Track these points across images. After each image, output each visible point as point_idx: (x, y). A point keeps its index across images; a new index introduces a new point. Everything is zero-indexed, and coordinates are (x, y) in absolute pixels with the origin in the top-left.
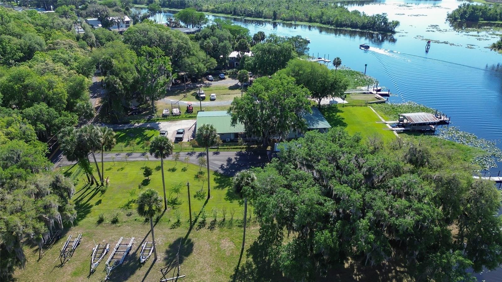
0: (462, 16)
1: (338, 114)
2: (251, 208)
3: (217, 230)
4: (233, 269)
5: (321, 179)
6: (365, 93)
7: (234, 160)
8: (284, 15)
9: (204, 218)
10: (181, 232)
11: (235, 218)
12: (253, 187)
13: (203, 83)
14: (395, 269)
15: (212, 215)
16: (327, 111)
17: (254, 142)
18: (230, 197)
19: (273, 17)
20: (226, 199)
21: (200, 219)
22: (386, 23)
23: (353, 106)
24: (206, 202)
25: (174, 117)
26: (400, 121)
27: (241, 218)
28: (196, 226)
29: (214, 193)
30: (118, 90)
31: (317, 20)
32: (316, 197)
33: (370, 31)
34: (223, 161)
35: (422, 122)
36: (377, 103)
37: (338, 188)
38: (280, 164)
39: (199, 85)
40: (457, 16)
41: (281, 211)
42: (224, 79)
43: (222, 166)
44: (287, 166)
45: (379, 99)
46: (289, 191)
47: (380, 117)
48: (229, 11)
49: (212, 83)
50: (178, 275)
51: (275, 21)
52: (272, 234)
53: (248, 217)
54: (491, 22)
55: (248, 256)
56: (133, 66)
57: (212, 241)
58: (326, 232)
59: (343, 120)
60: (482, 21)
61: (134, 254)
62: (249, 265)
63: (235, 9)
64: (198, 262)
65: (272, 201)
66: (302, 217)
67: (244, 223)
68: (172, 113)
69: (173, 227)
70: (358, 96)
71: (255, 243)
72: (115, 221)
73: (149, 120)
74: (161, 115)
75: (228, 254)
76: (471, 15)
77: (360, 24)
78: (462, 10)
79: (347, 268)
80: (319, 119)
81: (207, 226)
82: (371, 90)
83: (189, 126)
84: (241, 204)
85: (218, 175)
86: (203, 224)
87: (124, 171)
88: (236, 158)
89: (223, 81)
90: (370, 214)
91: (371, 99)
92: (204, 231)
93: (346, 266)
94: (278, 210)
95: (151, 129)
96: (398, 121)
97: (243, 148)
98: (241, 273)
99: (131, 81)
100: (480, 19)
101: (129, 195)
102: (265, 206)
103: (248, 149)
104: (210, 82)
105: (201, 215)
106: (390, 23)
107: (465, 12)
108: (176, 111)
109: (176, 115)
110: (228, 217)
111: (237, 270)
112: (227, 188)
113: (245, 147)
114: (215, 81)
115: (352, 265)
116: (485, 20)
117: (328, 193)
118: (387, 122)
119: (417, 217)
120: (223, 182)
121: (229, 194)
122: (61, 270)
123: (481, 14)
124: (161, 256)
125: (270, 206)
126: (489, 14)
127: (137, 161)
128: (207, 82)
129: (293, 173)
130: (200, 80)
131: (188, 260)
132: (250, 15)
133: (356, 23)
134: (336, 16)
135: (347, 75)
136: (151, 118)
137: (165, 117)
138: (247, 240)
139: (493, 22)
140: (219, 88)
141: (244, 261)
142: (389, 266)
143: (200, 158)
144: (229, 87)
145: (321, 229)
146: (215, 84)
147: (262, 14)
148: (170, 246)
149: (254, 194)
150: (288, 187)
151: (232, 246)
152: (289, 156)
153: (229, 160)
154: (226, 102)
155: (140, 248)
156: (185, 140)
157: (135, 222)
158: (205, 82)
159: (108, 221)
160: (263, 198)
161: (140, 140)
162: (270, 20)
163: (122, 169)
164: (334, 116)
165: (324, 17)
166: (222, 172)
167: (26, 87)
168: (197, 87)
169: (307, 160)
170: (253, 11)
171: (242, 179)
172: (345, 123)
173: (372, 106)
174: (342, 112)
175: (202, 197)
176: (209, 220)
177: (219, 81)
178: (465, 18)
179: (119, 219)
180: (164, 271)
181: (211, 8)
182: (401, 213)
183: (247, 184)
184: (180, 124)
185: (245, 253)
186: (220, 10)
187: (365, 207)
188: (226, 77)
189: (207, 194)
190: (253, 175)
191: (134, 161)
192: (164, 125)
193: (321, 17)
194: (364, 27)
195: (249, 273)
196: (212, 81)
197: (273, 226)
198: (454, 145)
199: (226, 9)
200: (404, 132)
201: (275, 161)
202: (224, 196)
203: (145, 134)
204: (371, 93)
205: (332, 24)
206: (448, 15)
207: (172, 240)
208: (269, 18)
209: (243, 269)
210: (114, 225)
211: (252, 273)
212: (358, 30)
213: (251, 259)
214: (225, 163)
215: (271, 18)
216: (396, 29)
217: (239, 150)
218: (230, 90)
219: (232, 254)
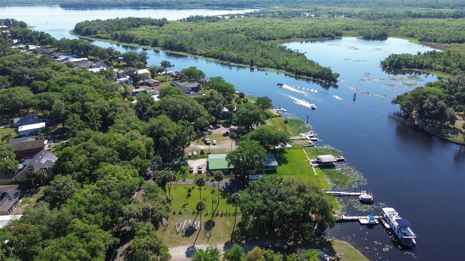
0: (390, 64)
1: (285, 155)
2: (238, 208)
3: (224, 217)
4: (231, 232)
5: (264, 198)
6: (303, 139)
7: (229, 184)
8: (258, 63)
9: (218, 212)
10: (209, 218)
11: (231, 212)
12: (239, 200)
13: (207, 131)
14: (294, 232)
15: (221, 211)
16: (279, 152)
17: (239, 173)
18: (229, 202)
19: (251, 63)
20: (227, 204)
21: (216, 213)
22: (331, 74)
23: (294, 149)
24: (218, 205)
25: (195, 157)
26: (317, 160)
27: (234, 212)
28: (215, 215)
29: (221, 201)
30: (167, 145)
31: (283, 67)
32: (261, 204)
33: (320, 80)
34: (223, 184)
35: (328, 161)
36: (308, 146)
37: (269, 201)
38: (250, 190)
39: (205, 133)
40: (387, 64)
41: (249, 209)
42: (219, 127)
43: (223, 187)
44: (252, 191)
45: (310, 144)
46: (252, 202)
47: (308, 157)
48: (218, 56)
49: (213, 130)
50: (211, 234)
51: (252, 67)
52: (246, 217)
53: (237, 212)
54: (411, 70)
55: (237, 227)
56: (174, 131)
57: (222, 222)
58: (264, 216)
59: (287, 159)
60: (404, 68)
61: (192, 226)
62: (238, 230)
63: (222, 55)
64: (218, 229)
65: (246, 205)
66: (256, 211)
67: (235, 214)
68: (193, 155)
69: (205, 216)
70: (299, 142)
71: (240, 222)
72: (180, 213)
73: (182, 159)
74: (187, 156)
75: (229, 226)
76: (396, 64)
77: (313, 74)
78: (390, 60)
79: (276, 232)
80: (272, 160)
81: (219, 215)
82: (307, 137)
83: (204, 163)
84: (233, 206)
85: (222, 192)
86: (217, 215)
87: (177, 190)
88: (230, 183)
89: (219, 129)
90: (278, 210)
91: (305, 144)
92: (218, 217)
93: (275, 230)
94: (248, 209)
95: (184, 165)
96: (316, 160)
97: (233, 177)
98: (234, 233)
99: (173, 139)
100: (403, 67)
101: (183, 202)
102: (244, 207)
103: (236, 177)
104: (211, 130)
105: (216, 211)
106: (333, 75)
107: (393, 61)
108: (195, 153)
109: (195, 156)
110: (228, 212)
111: (233, 232)
112: (226, 199)
113: (234, 176)
114: (214, 129)
115: (278, 231)
116: (406, 68)
117: (266, 203)
118: (310, 160)
119: (293, 211)
120: (225, 195)
121: (227, 201)
122: (166, 232)
123: (404, 63)
124: (203, 227)
125: (245, 207)
126: (409, 63)
127: (182, 184)
128: (209, 130)
129: (255, 194)
130: (205, 128)
131: (214, 229)
132: (233, 61)
133: (310, 72)
134: (297, 65)
135: (295, 124)
136: (182, 158)
137: (190, 157)
138: (236, 221)
139: (412, 70)
140: (217, 135)
141: (235, 229)
142: (292, 231)
143: (212, 183)
144: (223, 134)
145: (262, 215)
146: (214, 132)
147: (243, 61)
148: (206, 223)
149: (239, 202)
150: (252, 200)
151: (231, 223)
152: (253, 187)
153: (226, 184)
154: (222, 146)
155: (194, 224)
156: (203, 172)
157: (189, 214)
158: (208, 130)
159: (177, 213)
160: (243, 204)
161: (180, 172)
162: (249, 66)
163: (176, 188)
164: (282, 156)
165: (288, 66)
166: (223, 190)
167: (128, 148)
168: (204, 134)
169: (260, 189)
170: (236, 58)
171: (235, 197)
172: (287, 161)
173: (305, 149)
174: (287, 153)
175: (216, 202)
176: (220, 213)
177: (217, 129)
178: (393, 66)
179: (182, 213)
180: (205, 232)
181: (204, 52)
182: (289, 209)
183: (237, 199)
184: (198, 162)
185: (236, 226)
186: (210, 55)
187: (277, 207)
188: (221, 125)
189: (218, 201)
190: (239, 195)
191: (180, 185)
192: (190, 162)
193: (285, 66)
194: (315, 76)
195: (238, 233)
196: (212, 129)
197: (247, 214)
198: (341, 175)
199: (215, 54)
200: (318, 166)
201: (248, 189)
202: (226, 202)
203: (182, 168)
204: (307, 139)
205: (293, 72)
206: (381, 62)
207: (206, 221)
208: (248, 64)
209: (235, 232)
210: (180, 215)
211: (239, 233)
212: (311, 78)
213: (238, 228)
214: (225, 185)
215: (249, 64)
216: (338, 79)
217: (231, 178)
218: (224, 137)
219: (231, 227)
